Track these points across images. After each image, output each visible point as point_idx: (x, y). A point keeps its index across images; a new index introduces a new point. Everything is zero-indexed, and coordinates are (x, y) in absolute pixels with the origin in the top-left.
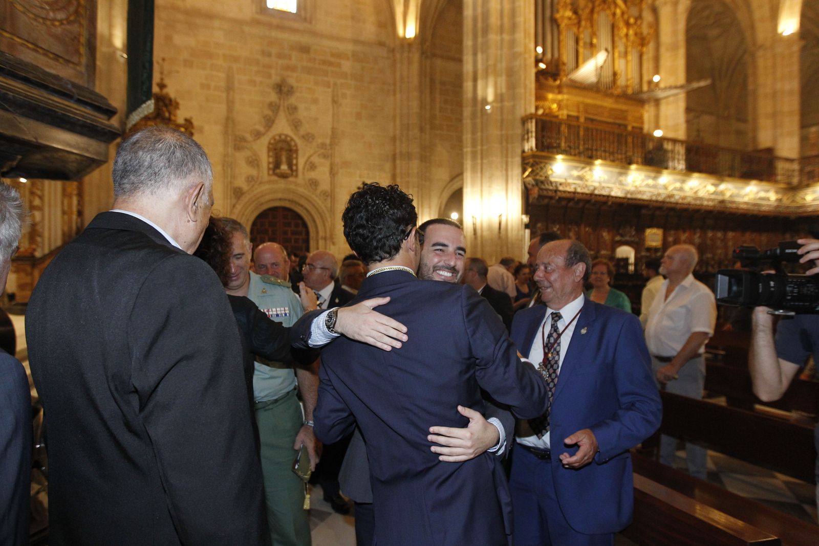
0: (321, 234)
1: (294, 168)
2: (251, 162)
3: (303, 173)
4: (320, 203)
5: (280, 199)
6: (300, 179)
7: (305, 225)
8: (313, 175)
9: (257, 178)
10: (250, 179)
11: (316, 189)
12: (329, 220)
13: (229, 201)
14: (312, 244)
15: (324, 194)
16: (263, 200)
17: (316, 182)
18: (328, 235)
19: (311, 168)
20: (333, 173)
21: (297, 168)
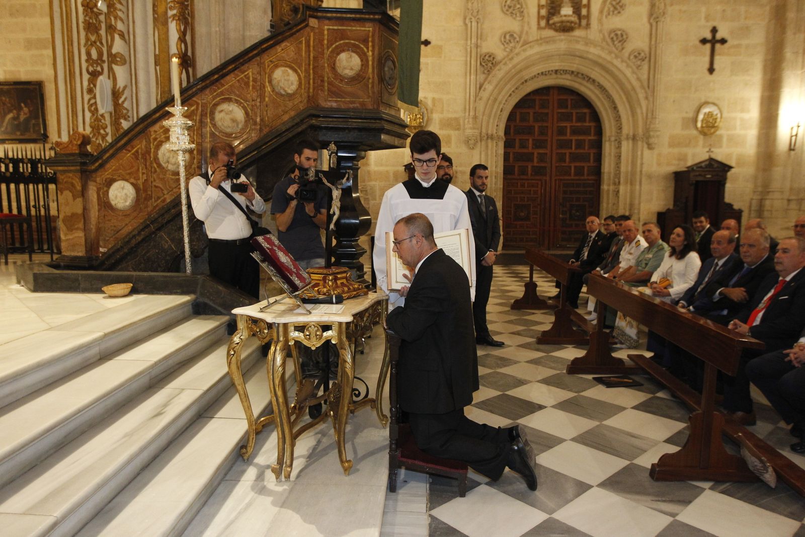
0: (627, 130)
1: (584, 12)
2: (510, 7)
3: (600, 21)
4: (628, 73)
5: (556, 72)
6: (594, 33)
7: (596, 117)
8: (617, 22)
9: (520, 37)
10: (509, 38)
11: (623, 49)
12: (644, 103)
13: (473, 77)
14: (608, 149)
15: (636, 57)
16: (527, 74)
17: (622, 35)
18: (640, 131)
19: (615, 8)
20: (655, 15)
21: (589, 11)
